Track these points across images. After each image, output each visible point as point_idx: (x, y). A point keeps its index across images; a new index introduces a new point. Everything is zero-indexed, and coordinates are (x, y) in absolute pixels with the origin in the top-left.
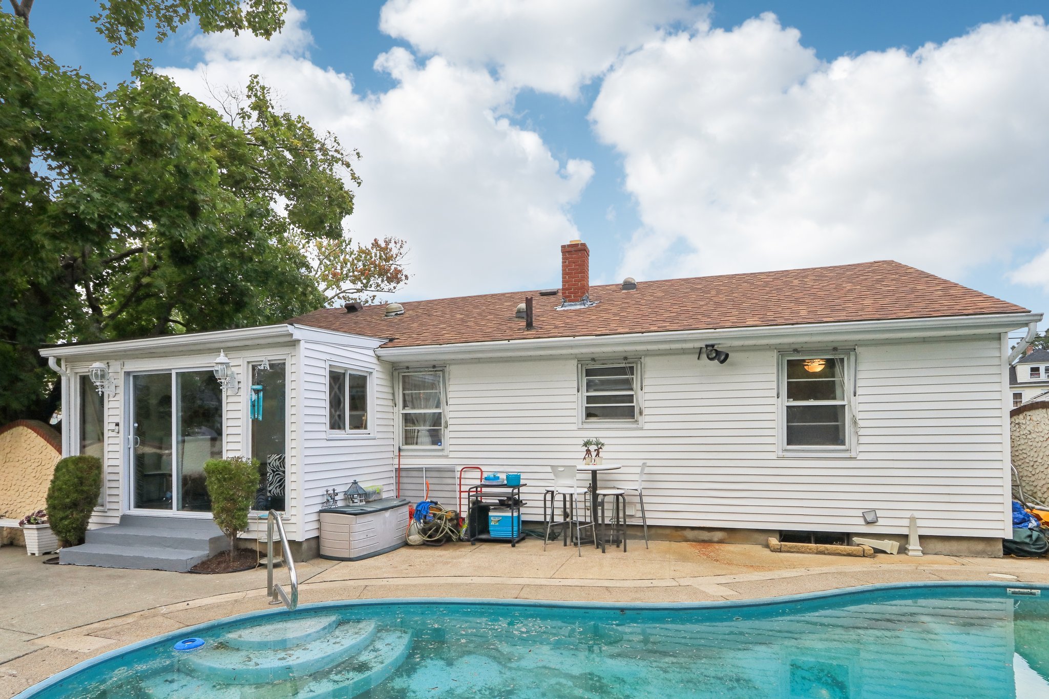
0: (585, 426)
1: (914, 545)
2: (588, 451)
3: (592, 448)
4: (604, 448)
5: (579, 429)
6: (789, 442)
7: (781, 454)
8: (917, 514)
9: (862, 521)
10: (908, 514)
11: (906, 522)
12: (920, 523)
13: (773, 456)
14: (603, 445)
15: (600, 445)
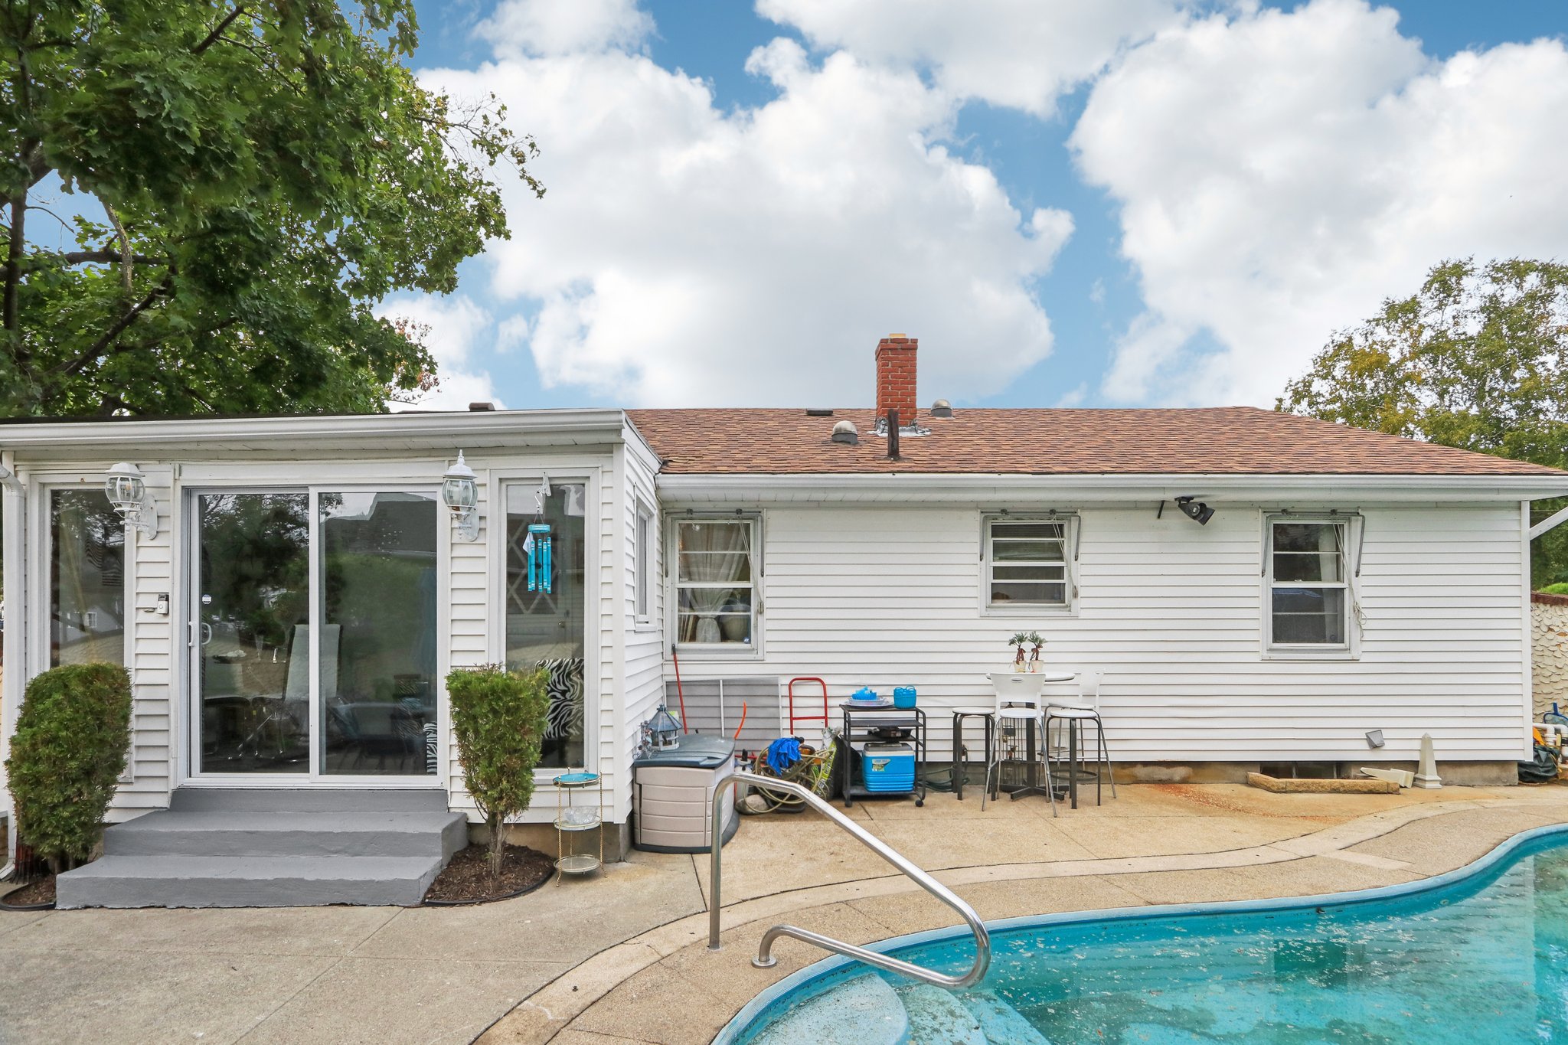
0: (993, 613)
1: (1431, 774)
2: (1021, 651)
3: (1028, 646)
4: (1045, 647)
5: (983, 617)
6: (1276, 639)
7: (1267, 655)
8: (1432, 734)
9: (1365, 745)
10: (1420, 734)
11: (1417, 745)
12: (1436, 745)
13: (1256, 658)
14: (1041, 642)
15: (1038, 643)
